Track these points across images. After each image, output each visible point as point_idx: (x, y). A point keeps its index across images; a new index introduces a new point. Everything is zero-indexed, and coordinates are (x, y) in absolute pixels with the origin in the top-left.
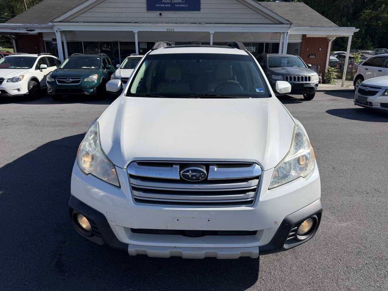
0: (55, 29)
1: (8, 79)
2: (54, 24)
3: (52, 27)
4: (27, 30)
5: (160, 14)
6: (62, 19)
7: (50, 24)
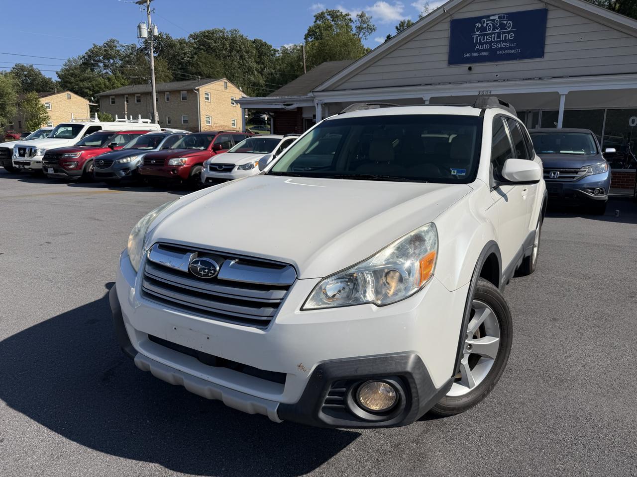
0: (316, 101)
1: (240, 166)
2: (315, 94)
3: (312, 100)
4: (284, 105)
5: (470, 69)
6: (325, 88)
7: (311, 94)
